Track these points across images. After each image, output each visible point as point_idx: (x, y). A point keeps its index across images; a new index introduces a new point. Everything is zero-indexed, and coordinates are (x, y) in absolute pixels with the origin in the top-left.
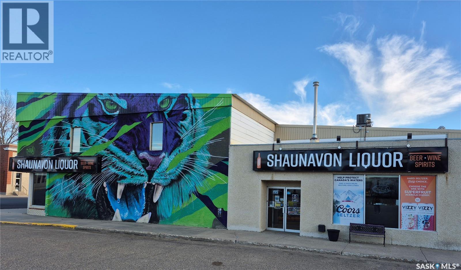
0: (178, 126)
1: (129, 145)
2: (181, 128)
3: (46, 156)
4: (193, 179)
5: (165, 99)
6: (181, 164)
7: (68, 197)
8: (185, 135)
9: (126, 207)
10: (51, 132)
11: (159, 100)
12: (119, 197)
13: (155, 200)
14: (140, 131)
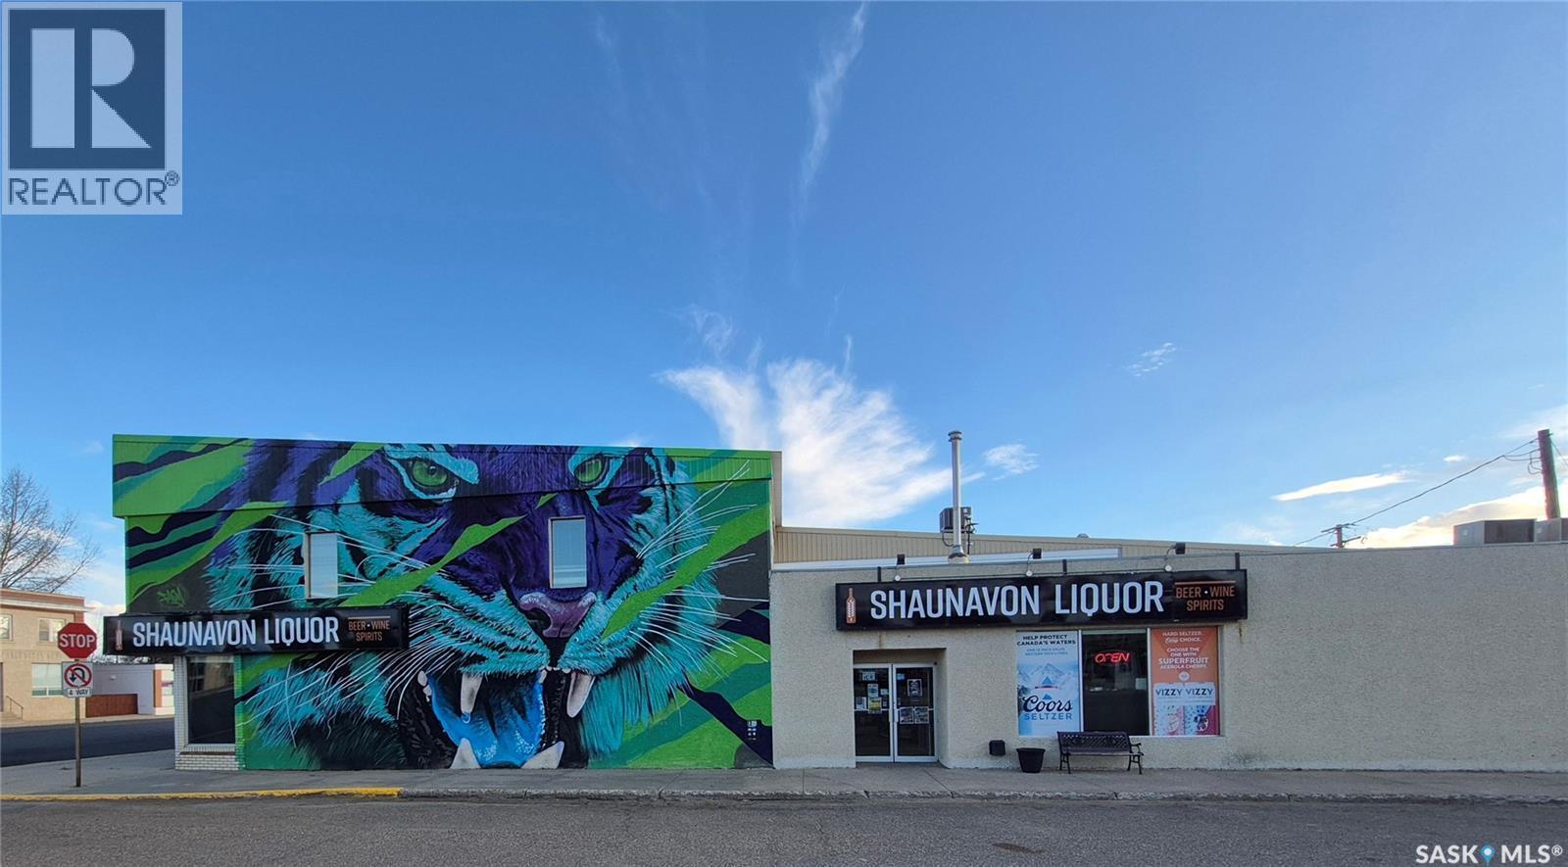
0: (630, 527)
1: (488, 575)
2: (638, 532)
3: (226, 609)
4: (678, 656)
5: (590, 460)
6: (641, 619)
7: (308, 716)
8: (647, 549)
9: (491, 732)
10: (240, 546)
11: (572, 464)
12: (466, 707)
13: (572, 711)
14: (519, 541)
